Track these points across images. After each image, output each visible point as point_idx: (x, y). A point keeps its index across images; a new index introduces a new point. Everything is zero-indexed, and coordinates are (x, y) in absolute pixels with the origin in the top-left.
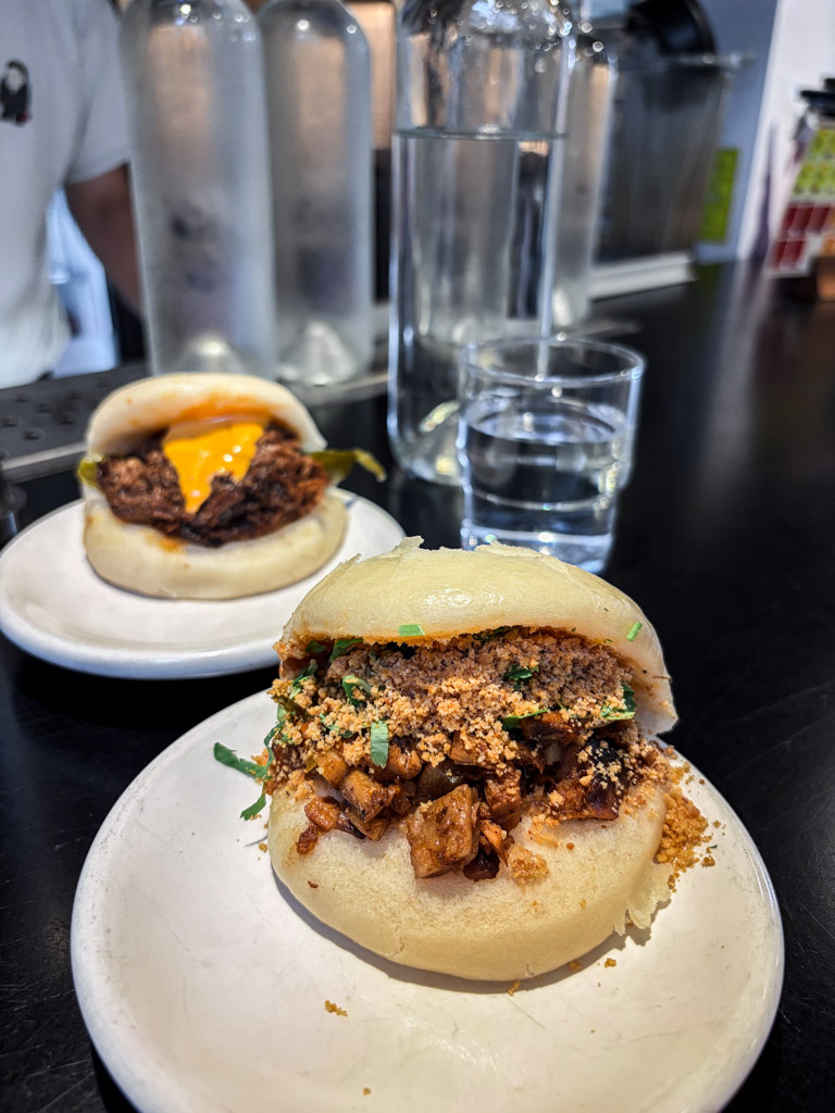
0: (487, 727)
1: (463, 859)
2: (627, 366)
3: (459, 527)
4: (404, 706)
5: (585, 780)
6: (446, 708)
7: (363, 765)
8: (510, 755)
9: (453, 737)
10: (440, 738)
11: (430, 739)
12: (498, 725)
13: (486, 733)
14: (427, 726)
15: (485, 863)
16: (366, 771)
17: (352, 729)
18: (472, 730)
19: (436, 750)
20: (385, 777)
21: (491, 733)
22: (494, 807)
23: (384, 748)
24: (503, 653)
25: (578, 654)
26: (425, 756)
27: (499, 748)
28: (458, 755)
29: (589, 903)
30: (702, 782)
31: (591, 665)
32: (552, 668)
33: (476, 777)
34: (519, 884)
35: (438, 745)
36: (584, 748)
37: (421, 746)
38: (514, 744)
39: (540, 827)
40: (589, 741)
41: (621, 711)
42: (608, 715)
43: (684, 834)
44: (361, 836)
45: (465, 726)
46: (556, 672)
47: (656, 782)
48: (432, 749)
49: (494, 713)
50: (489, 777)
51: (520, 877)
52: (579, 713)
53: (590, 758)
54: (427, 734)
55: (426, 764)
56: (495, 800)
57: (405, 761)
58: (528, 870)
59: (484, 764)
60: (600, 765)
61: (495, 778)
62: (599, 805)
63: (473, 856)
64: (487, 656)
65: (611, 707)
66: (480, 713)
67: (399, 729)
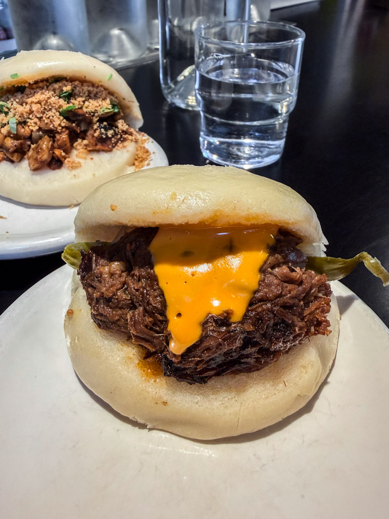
0: (53, 115)
1: (45, 160)
2: (296, 36)
3: (199, 136)
4: (21, 109)
5: (96, 135)
6: (35, 108)
7: (9, 135)
8: (63, 125)
9: (40, 119)
10: (36, 120)
11: (32, 121)
12: (58, 114)
13: (53, 117)
14: (31, 116)
15: (55, 163)
16: (9, 136)
17: (4, 122)
18: (48, 116)
19: (35, 125)
20: (17, 137)
21: (55, 117)
22: (59, 143)
23: (15, 126)
24: (56, 86)
25: (91, 89)
26: (31, 127)
27: (58, 122)
28: (43, 126)
29: (97, 174)
30: (153, 142)
31: (97, 93)
32: (80, 93)
33: (51, 133)
34: (68, 169)
35: (36, 123)
36: (96, 124)
37: (29, 124)
38: (65, 120)
39: (81, 154)
40: (98, 121)
41: (109, 109)
42: (104, 111)
43: (142, 157)
44: (12, 162)
45: (45, 115)
46: (81, 94)
47: (132, 140)
48: (33, 125)
49: (56, 109)
50: (56, 133)
51: (69, 166)
52: (91, 110)
53: (98, 127)
54: (31, 119)
55: (32, 131)
56: (58, 140)
57: (24, 131)
58: (72, 164)
59: (53, 128)
60: (103, 130)
61: (58, 133)
62: (104, 144)
63: (49, 160)
64: (50, 87)
65: (105, 107)
66: (50, 110)
67: (20, 118)
